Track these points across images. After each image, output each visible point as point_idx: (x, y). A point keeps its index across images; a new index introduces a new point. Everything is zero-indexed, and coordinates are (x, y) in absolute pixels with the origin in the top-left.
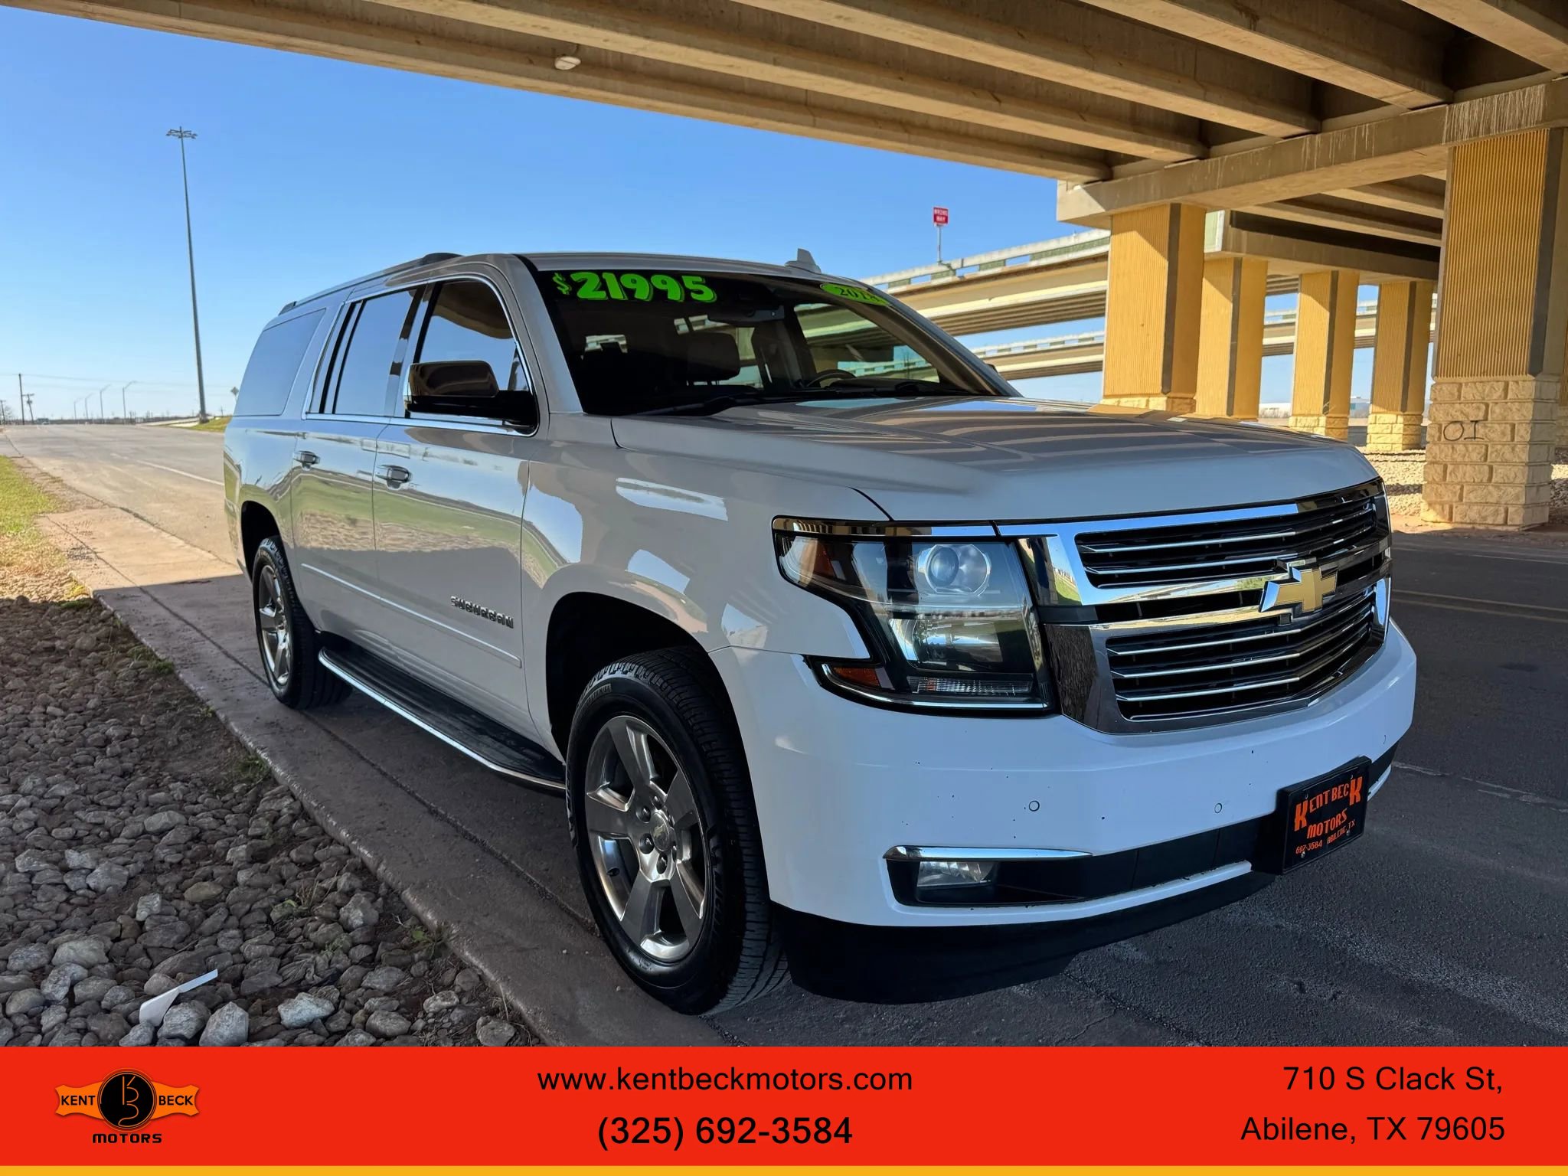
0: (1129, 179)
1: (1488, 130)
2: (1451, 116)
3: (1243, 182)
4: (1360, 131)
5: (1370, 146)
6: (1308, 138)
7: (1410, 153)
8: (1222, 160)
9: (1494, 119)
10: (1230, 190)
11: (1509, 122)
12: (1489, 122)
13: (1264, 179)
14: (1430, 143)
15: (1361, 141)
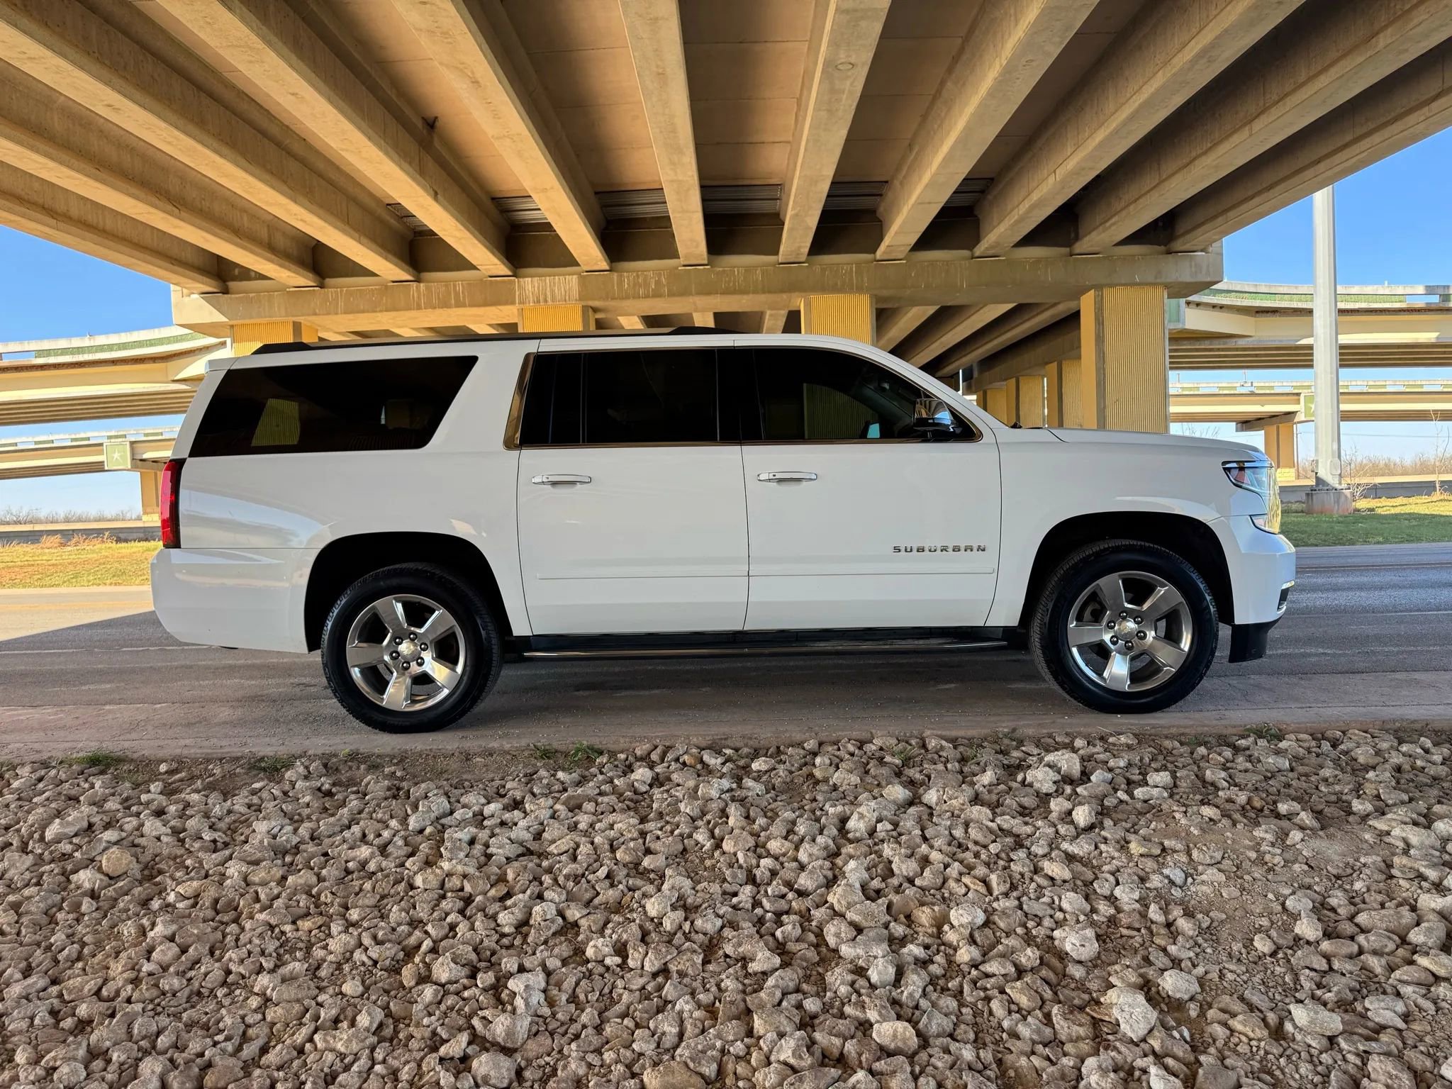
0: (251, 295)
1: (546, 301)
2: (519, 286)
3: (363, 312)
4: (455, 286)
5: (464, 298)
6: (415, 284)
7: (493, 308)
8: (341, 291)
9: (548, 294)
10: (351, 316)
11: (558, 297)
12: (546, 295)
13: (381, 311)
14: (506, 303)
15: (457, 294)
